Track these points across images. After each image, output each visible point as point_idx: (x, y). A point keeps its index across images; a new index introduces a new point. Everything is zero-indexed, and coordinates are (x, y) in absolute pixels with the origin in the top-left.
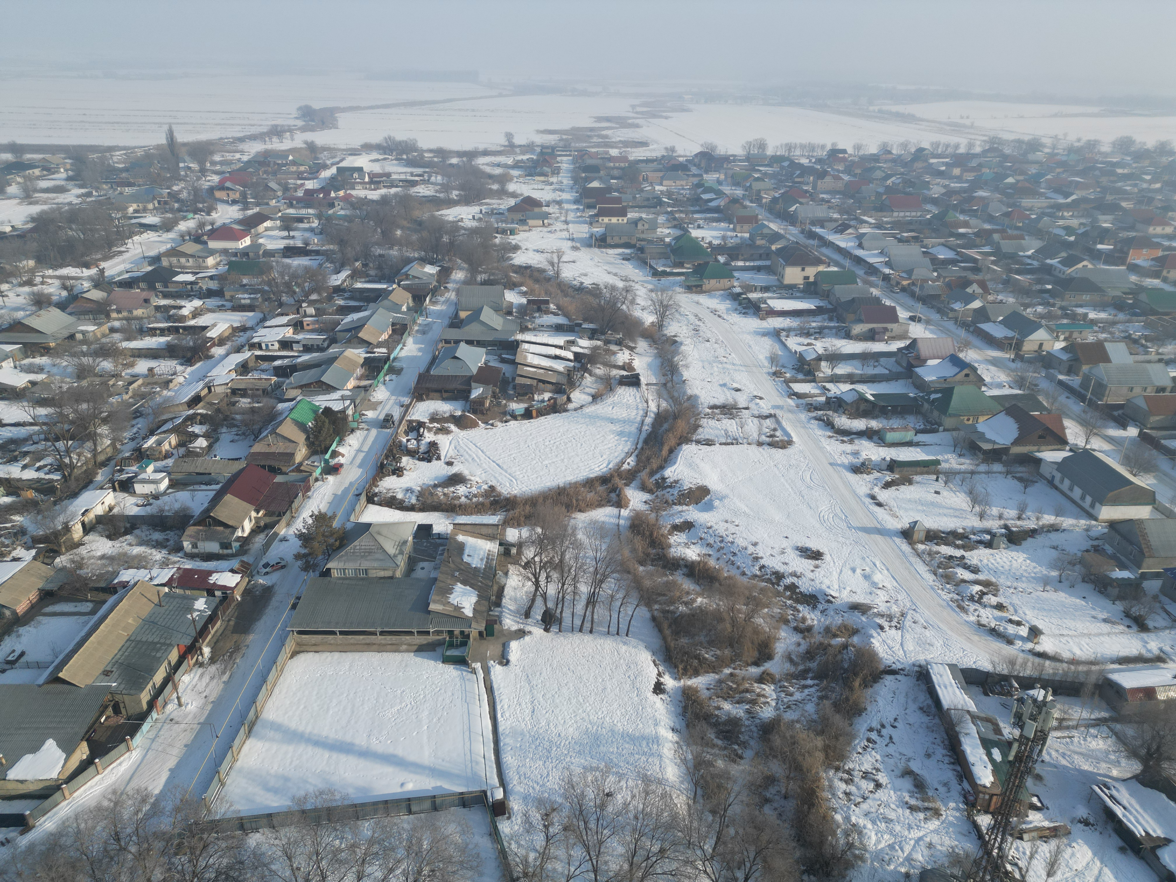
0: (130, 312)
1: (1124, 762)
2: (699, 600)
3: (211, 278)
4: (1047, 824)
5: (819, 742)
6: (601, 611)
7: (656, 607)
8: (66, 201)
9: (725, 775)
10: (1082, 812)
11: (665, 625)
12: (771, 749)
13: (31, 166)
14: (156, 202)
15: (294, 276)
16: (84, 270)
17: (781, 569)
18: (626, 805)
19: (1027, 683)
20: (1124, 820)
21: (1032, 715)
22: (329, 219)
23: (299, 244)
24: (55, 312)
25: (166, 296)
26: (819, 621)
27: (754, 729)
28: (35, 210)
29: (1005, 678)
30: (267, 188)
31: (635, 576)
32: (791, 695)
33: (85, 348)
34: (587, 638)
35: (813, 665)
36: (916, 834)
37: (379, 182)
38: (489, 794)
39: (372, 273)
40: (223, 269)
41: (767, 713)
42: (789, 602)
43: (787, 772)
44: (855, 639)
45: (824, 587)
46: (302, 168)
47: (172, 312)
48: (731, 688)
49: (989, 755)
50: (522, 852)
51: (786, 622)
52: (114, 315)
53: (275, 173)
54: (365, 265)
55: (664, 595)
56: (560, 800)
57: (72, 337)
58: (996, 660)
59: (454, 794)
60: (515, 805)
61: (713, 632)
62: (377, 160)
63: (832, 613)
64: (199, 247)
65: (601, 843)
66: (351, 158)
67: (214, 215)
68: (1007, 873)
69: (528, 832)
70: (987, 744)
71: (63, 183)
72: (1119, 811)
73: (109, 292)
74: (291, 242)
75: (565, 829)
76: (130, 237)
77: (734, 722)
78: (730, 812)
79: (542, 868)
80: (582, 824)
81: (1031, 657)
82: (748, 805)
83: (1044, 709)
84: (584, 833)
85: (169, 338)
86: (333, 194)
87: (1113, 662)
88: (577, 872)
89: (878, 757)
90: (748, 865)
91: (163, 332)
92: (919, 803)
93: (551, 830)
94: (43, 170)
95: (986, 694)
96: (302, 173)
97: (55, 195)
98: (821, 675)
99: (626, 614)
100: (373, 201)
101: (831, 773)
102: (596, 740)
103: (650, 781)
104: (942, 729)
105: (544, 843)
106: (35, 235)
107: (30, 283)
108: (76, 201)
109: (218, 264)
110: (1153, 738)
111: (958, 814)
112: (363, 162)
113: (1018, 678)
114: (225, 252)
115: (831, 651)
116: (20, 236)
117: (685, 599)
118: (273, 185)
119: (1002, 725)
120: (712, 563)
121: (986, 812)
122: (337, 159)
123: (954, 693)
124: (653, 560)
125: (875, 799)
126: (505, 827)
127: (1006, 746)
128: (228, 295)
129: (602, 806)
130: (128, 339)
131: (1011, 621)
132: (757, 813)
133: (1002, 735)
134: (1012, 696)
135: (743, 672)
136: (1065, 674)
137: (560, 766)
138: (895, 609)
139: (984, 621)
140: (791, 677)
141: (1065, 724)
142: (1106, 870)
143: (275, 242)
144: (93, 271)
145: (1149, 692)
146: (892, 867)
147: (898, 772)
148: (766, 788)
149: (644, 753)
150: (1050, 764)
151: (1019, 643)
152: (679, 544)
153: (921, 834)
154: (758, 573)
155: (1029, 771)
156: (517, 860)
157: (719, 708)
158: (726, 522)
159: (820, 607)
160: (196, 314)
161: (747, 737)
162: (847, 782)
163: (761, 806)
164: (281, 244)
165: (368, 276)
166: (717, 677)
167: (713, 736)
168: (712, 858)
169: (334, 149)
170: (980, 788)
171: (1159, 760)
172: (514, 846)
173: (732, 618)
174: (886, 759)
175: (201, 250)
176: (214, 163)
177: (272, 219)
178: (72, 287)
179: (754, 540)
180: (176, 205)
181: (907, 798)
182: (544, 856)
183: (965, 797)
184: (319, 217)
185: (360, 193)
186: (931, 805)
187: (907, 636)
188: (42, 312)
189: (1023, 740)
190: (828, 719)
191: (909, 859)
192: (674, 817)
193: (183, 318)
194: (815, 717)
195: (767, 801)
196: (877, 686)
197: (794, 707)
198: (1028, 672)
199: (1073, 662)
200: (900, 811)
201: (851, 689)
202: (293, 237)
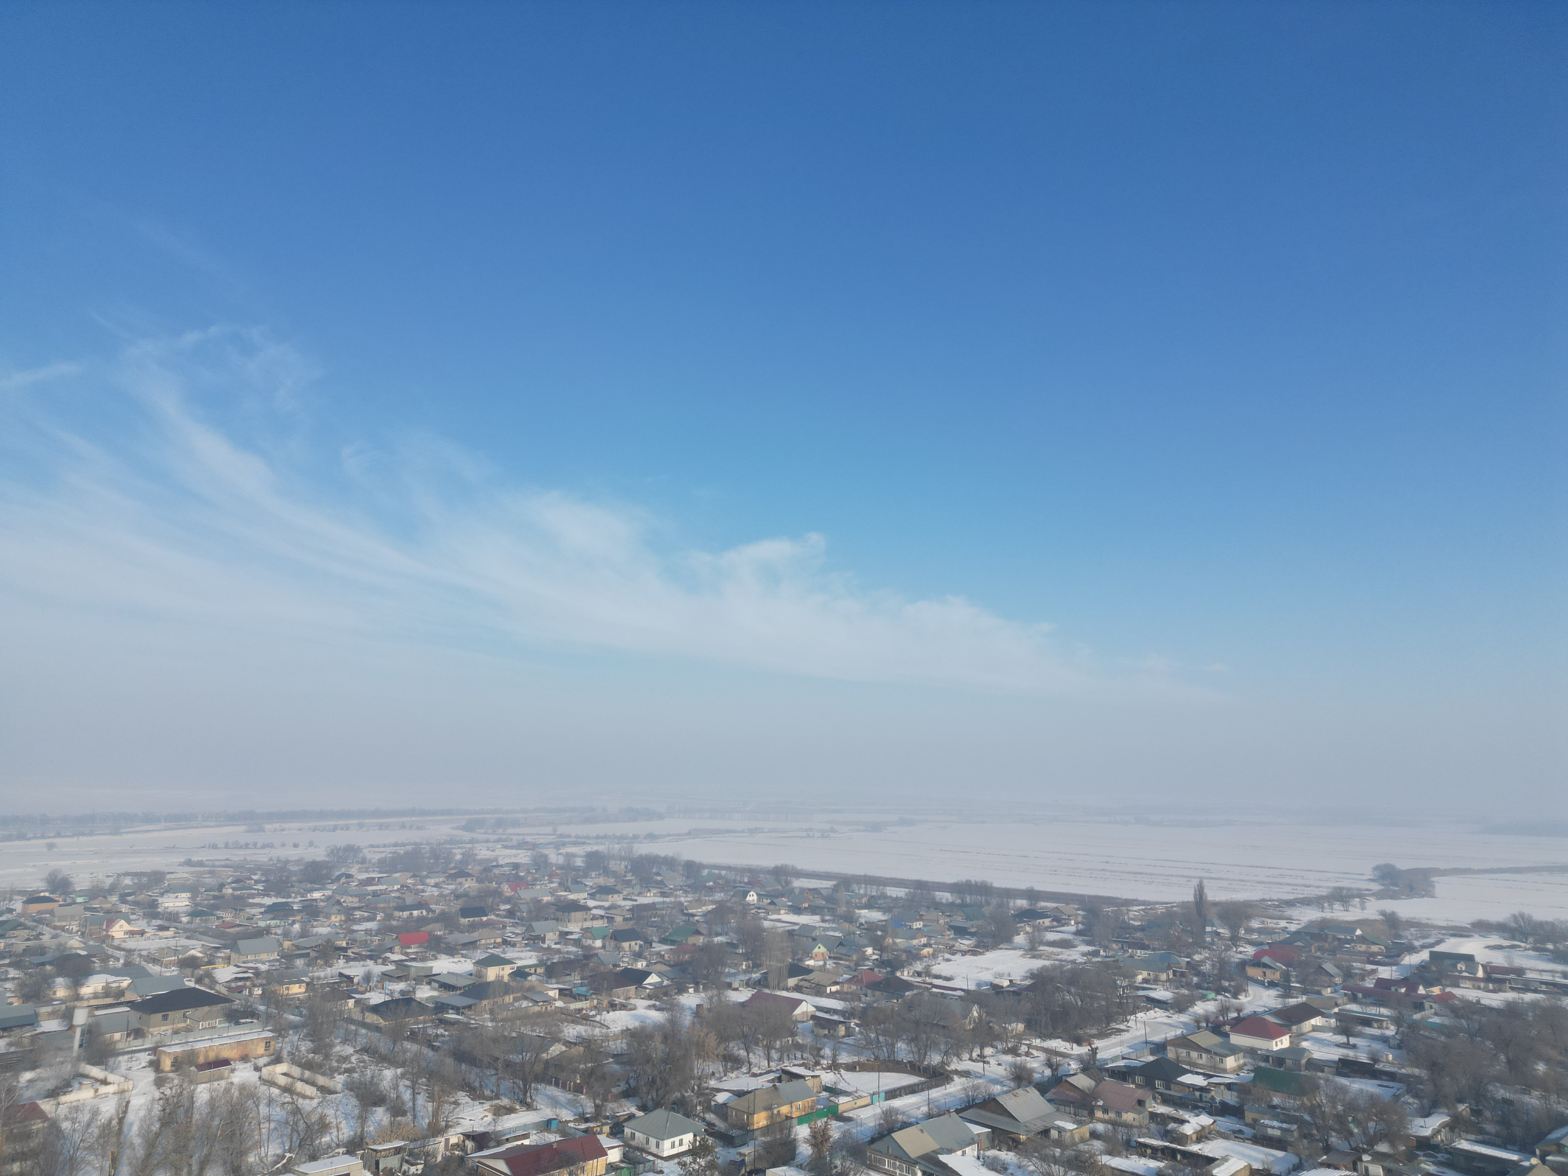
0: (1119, 1114)
3: (1229, 1086)
8: (1071, 958)
13: (1043, 915)
14: (1171, 973)
15: (1352, 1107)
16: (1075, 1046)
22: (1414, 1026)
23: (1363, 1058)
24: (1033, 1094)
25: (1167, 1101)
28: (1037, 964)
30: (1321, 970)
33: (1058, 1152)
37: (1502, 981)
39: (1490, 1128)
40: (1246, 1076)
46: (1375, 948)
47: (1171, 1126)
52: (1099, 1114)
53: (1333, 952)
54: (1476, 1112)
57: (1046, 1132)
62: (1499, 947)
64: (1217, 1039)
66: (1453, 940)
67: (1243, 999)
71: (1070, 937)
73: (1099, 1081)
74: (1350, 1054)
76: (1133, 1013)
85: (1161, 1165)
86: (1421, 990)
91: (1155, 1153)
94: (1053, 920)
96: (1374, 954)
97: (1060, 950)
100: (1491, 1009)
106: (1031, 994)
107: (1014, 1051)
108: (1081, 959)
109: (1240, 1068)
112: (1473, 946)
114: (1251, 1052)
116: (1017, 993)
118: (1329, 967)
122: (1431, 940)
128: (1249, 1116)
130: (1111, 1153)
143: (1325, 1049)
144: (1084, 1050)
160: (1202, 1136)
164: (1334, 1054)
165: (1481, 1131)
169: (1427, 926)
175: (1221, 1045)
176: (1250, 931)
177: (1323, 1015)
178: (1058, 1065)
180: (1195, 979)
184: (1398, 1021)
185: (1467, 993)
188: (1020, 1091)
193: (1183, 1139)
202: (1354, 1047)
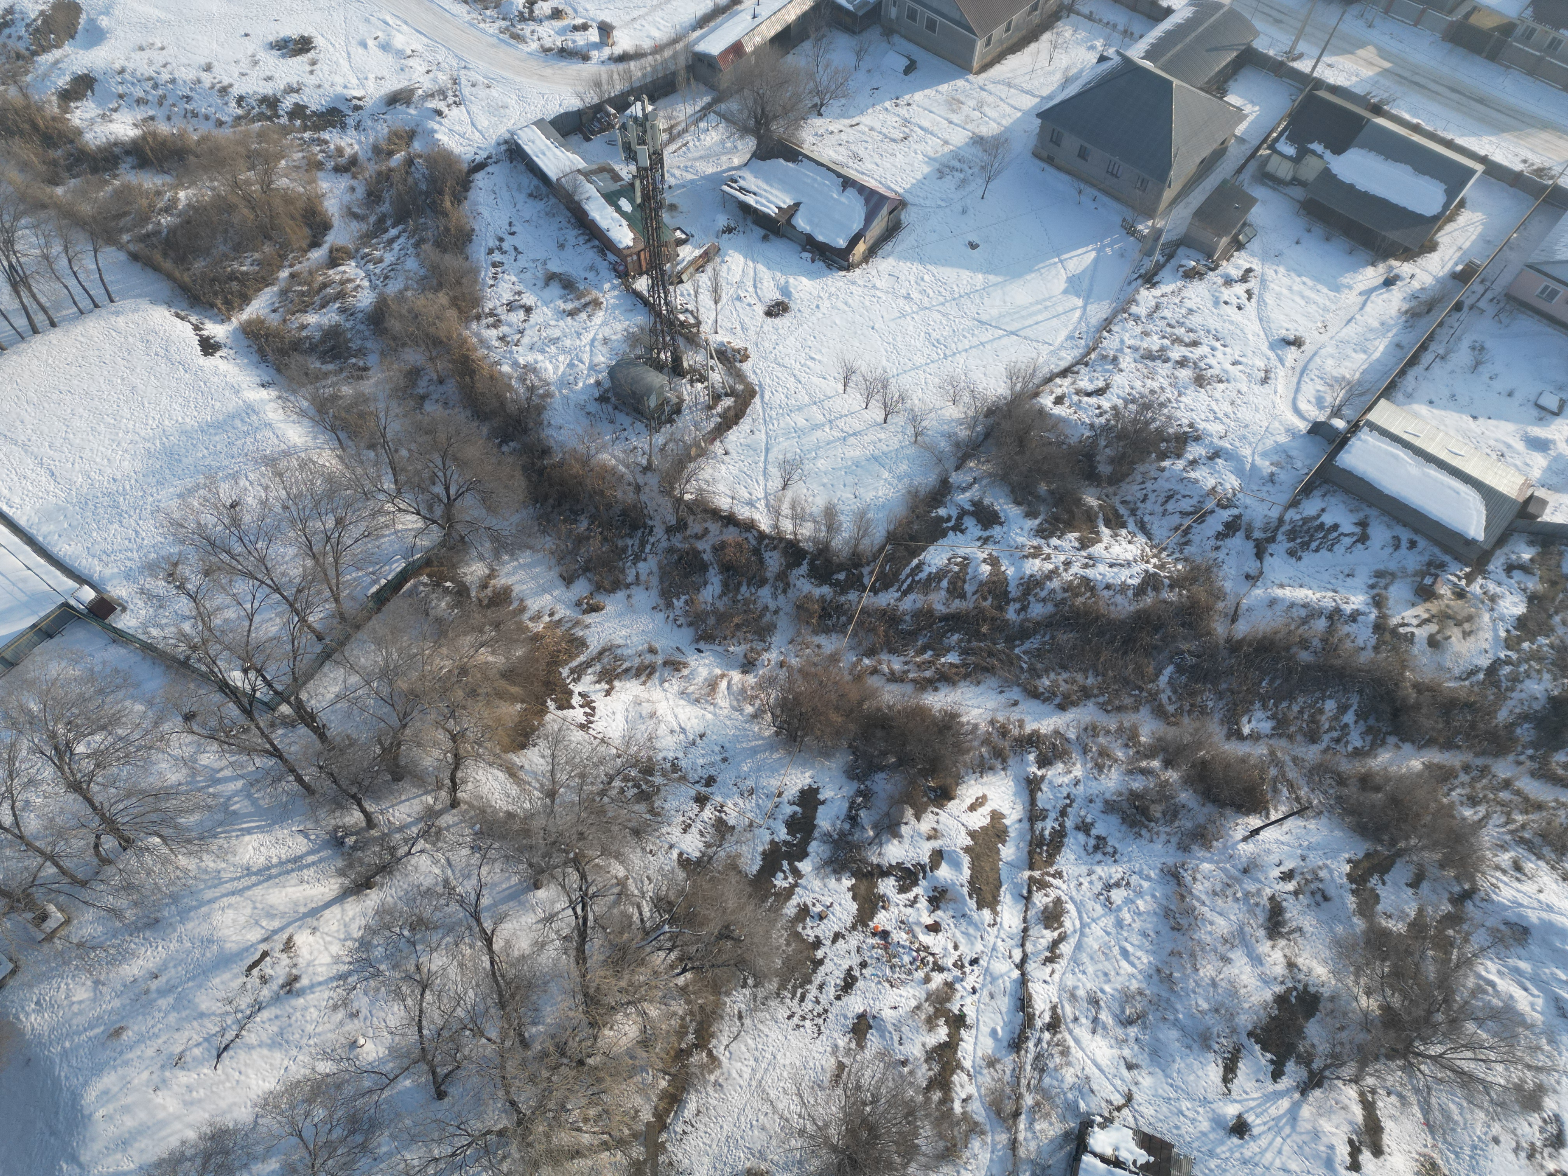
1: (739, 144)
2: (182, 195)
4: (698, 253)
5: (443, 299)
6: (46, 288)
7: (125, 237)
9: (361, 399)
10: (722, 221)
11: (158, 257)
12: (395, 339)
17: (268, 89)
18: (264, 503)
19: (621, 103)
20: (758, 207)
21: (639, 138)
26: (360, 142)
27: (362, 327)
29: (598, 108)
31: (58, 206)
32: (381, 260)
34: (54, 336)
35: (385, 207)
36: (587, 338)
38: (73, 602)
41: (365, 299)
42: (307, 135)
43: (427, 354)
44: (417, 146)
45: (339, 89)
48: (303, 294)
49: (618, 209)
50: (170, 631)
51: (320, 165)
55: (125, 214)
56: (175, 550)
58: (581, 90)
59: (22, 634)
60: (118, 591)
61: (231, 231)
63: (369, 123)
65: (262, 560)
68: (682, 324)
69: (161, 607)
70: (611, 198)
72: (750, 200)
75: (207, 574)
77: (333, 333)
78: (389, 435)
79: (210, 630)
80: (224, 556)
81: (613, 67)
82: (405, 416)
83: (648, 124)
84: (234, 563)
87: (694, 30)
88: (256, 604)
89: (514, 279)
90: (440, 474)
92: (576, 304)
93: (189, 586)
95: (588, 139)
98: (401, 217)
99: (88, 272)
101: (474, 325)
102: (171, 455)
103: (274, 460)
104: (562, 207)
105: (192, 605)
110: (755, 101)
111: (616, 293)
113: (611, 101)
115: (396, 177)
117: (160, 205)
119: (617, 168)
120: (164, 128)
121: (641, 274)
123: (555, 155)
124: (69, 168)
125: (532, 327)
126: (125, 622)
127: (627, 191)
129: (236, 522)
131: (576, 28)
132: (420, 417)
133: (622, 179)
134: (613, 127)
135: (305, 264)
136: (654, 69)
137: (146, 514)
138: (443, 79)
139: (548, 43)
140: (367, 238)
141: (675, 131)
142: (760, 267)
145: (737, 48)
146: (581, 385)
147: (540, 284)
148: (414, 385)
149: (247, 434)
150: (679, 186)
151: (594, 54)
152: (92, 122)
153: (592, 335)
154: (240, 112)
155: (660, 205)
156: (171, 641)
157: (304, 327)
158: (141, 49)
159: (350, 121)
161: (359, 342)
162: (495, 326)
163: (421, 407)
166: (275, 289)
167: (318, 365)
168: (399, 491)
170: (625, 252)
171: (767, 124)
172: (155, 632)
173: (244, 198)
174: (522, 276)
179: (203, 61)
181: (563, 306)
182: (202, 616)
183: (615, 270)
186: (588, 299)
187: (474, 109)
189: (642, 173)
190: (438, 267)
191: (592, 367)
192: (330, 479)
194: (422, 272)
195: (423, 398)
196: (471, 194)
197: (392, 274)
198: (618, 88)
199: (658, 49)
200: (561, 323)
201: (445, 214)
